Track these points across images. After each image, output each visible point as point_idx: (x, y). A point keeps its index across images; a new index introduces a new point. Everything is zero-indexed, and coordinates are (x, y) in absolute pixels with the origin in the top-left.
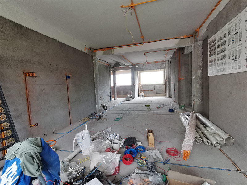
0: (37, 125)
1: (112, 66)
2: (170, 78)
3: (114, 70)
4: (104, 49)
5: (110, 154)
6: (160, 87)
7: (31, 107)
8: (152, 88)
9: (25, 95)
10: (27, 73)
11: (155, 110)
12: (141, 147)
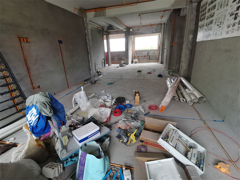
0: (39, 88)
1: (105, 29)
2: (164, 44)
3: (108, 34)
4: (95, 9)
5: (103, 109)
6: (153, 53)
7: (30, 71)
8: (145, 54)
9: (23, 60)
10: (22, 39)
11: (145, 75)
12: (128, 104)
